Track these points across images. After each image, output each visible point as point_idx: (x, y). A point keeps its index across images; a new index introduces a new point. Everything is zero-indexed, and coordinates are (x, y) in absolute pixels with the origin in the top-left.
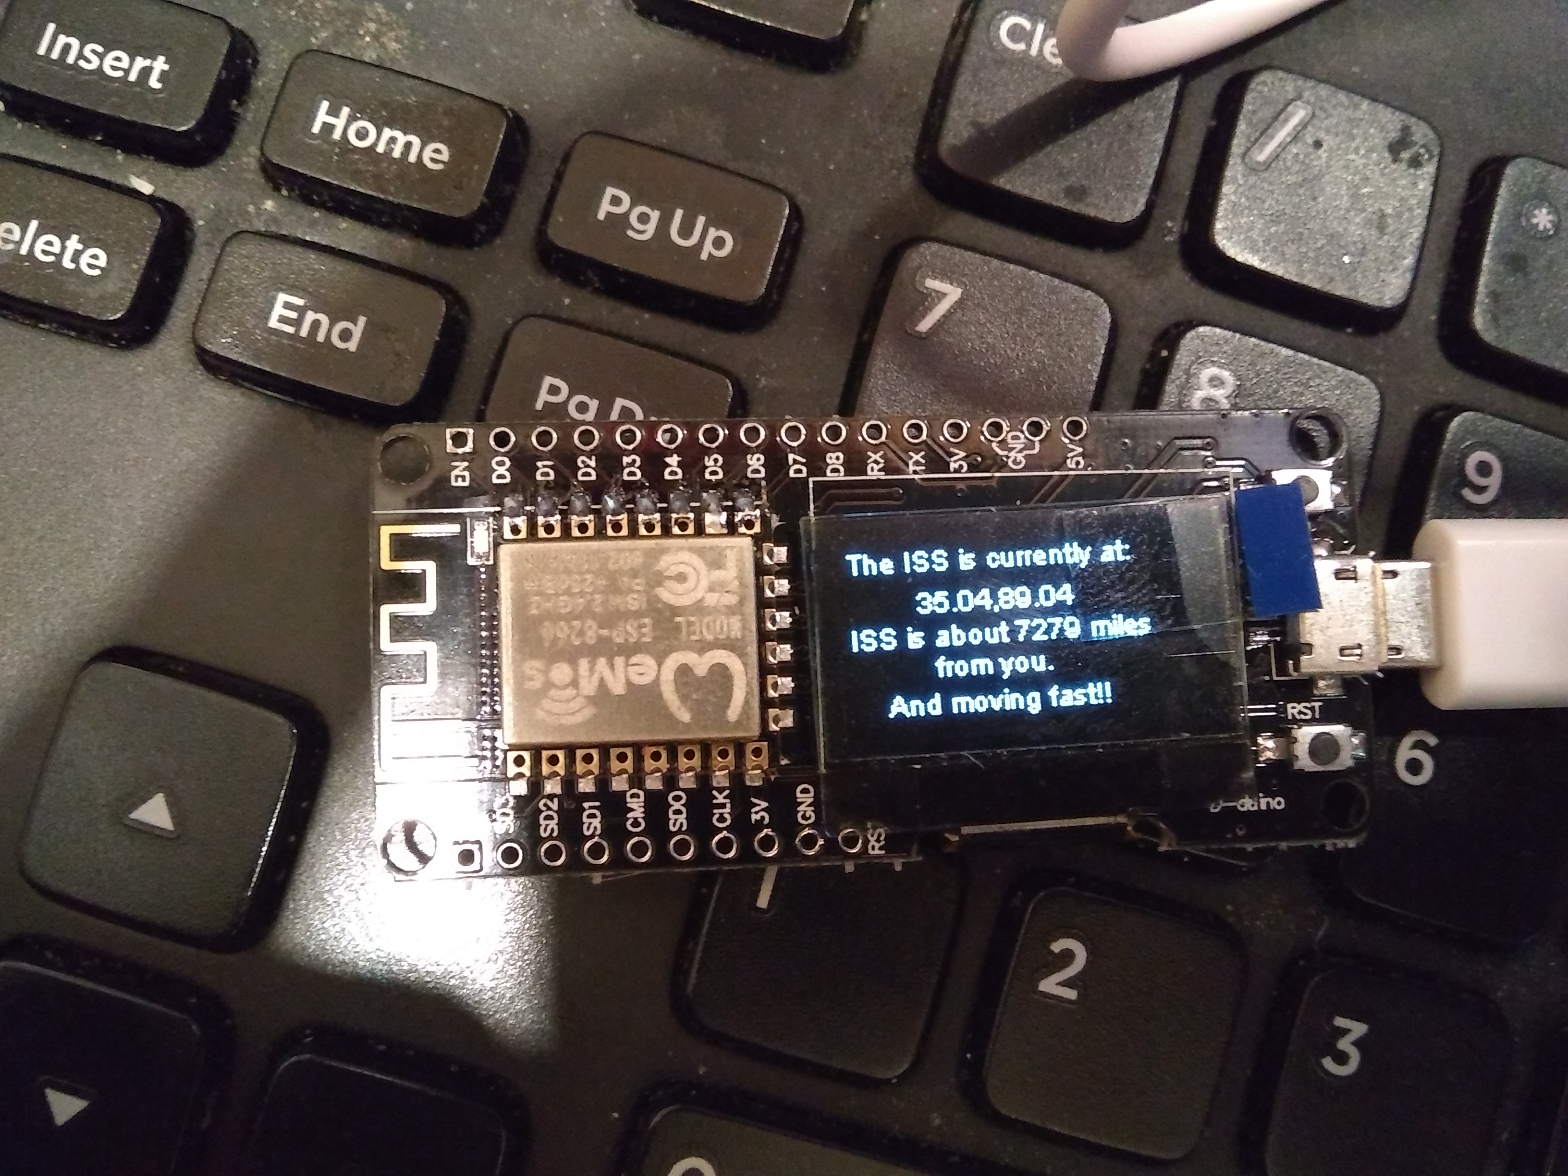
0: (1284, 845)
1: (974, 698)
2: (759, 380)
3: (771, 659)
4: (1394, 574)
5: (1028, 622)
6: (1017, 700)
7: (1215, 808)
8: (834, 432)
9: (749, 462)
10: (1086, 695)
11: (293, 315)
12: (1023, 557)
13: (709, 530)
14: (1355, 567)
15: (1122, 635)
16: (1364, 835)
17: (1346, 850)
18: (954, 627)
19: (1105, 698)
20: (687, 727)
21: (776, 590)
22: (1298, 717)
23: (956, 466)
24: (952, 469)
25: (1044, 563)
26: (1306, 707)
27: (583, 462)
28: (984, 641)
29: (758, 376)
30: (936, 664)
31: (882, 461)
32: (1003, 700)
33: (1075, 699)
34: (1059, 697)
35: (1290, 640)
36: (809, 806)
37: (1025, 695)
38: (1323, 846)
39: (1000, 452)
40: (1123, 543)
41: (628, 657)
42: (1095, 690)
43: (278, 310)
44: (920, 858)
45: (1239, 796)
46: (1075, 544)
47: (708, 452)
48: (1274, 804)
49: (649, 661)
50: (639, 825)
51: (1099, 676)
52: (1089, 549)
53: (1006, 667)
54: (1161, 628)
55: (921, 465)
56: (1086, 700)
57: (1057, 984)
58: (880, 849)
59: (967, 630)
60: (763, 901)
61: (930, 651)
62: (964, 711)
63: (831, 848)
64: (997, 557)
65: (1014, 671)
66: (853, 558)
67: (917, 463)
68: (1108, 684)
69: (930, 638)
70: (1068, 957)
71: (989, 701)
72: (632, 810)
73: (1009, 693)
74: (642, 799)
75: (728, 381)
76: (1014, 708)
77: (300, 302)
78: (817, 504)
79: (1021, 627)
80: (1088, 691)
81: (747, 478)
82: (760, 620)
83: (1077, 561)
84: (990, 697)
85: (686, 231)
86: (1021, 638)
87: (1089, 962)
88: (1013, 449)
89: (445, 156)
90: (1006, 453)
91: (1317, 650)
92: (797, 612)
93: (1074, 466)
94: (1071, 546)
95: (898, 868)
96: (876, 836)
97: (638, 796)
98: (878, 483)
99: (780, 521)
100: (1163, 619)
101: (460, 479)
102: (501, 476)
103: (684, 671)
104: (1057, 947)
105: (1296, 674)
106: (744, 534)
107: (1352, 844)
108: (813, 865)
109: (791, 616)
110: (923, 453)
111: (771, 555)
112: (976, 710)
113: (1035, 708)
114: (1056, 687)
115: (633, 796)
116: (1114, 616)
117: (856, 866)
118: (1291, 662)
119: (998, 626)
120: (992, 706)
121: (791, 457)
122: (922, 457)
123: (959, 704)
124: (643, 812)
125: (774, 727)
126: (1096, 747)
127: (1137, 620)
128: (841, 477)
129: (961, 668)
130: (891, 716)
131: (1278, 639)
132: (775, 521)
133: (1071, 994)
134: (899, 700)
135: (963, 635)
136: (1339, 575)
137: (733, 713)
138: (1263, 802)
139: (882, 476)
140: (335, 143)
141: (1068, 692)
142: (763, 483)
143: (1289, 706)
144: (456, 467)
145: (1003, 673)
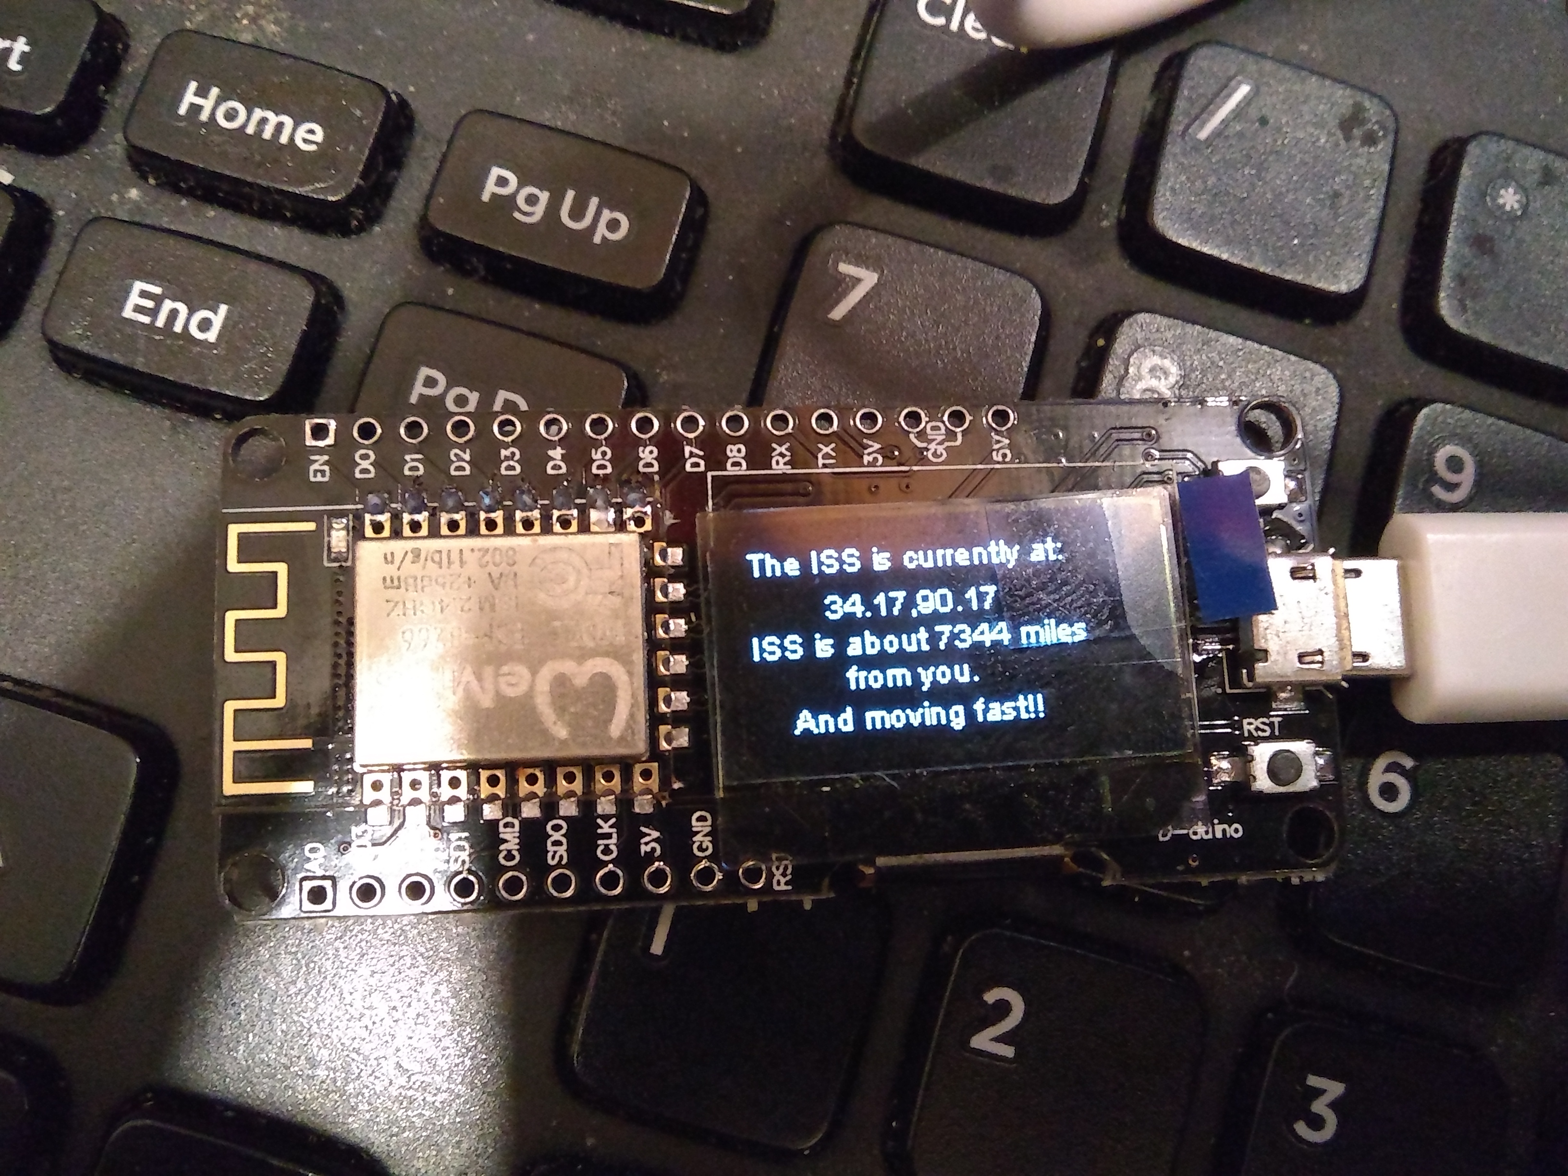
0: (1243, 879)
1: (890, 712)
2: (660, 374)
3: (662, 668)
4: (1357, 573)
5: (950, 627)
6: (938, 714)
7: (1164, 835)
8: (735, 421)
9: (641, 455)
10: (1016, 709)
11: (150, 304)
12: (944, 557)
13: (593, 528)
14: (1313, 565)
15: (1055, 641)
16: (1333, 866)
17: (1313, 884)
18: (867, 633)
19: (1036, 712)
20: (563, 742)
21: (670, 596)
22: (1255, 734)
23: (870, 458)
24: (866, 462)
25: (968, 563)
26: (1263, 723)
27: (456, 455)
28: (901, 650)
29: (658, 371)
30: (848, 675)
31: (788, 454)
32: (923, 715)
33: (1003, 713)
34: (986, 711)
35: (1243, 648)
36: (705, 836)
37: (947, 709)
38: (1288, 880)
39: (920, 445)
40: (1055, 540)
41: (499, 666)
42: (1026, 704)
43: (134, 299)
44: (832, 895)
45: (1192, 823)
46: (1002, 542)
47: (596, 444)
48: (1230, 831)
49: (523, 671)
50: (513, 858)
51: (1029, 688)
52: (1017, 547)
53: (927, 677)
54: (1097, 633)
55: (832, 457)
56: (1015, 714)
57: (992, 1040)
58: (786, 884)
59: (881, 637)
60: (657, 947)
61: (841, 661)
62: (879, 726)
63: (731, 882)
64: (915, 556)
65: (935, 682)
66: (754, 558)
67: (826, 456)
68: (1040, 697)
69: (841, 646)
70: (1003, 1009)
71: (907, 717)
72: (506, 841)
73: (930, 707)
74: (517, 828)
75: (624, 375)
76: (935, 723)
77: (157, 290)
78: (715, 501)
79: (942, 633)
80: (1018, 704)
81: (639, 472)
82: (650, 627)
83: (1004, 561)
84: (908, 711)
85: (577, 213)
86: (942, 646)
87: (1026, 1014)
88: (934, 440)
89: (319, 136)
90: (924, 445)
91: (1272, 657)
92: (693, 619)
93: (1000, 459)
94: (997, 544)
95: (808, 906)
96: (781, 870)
97: (513, 826)
98: (783, 478)
99: (674, 519)
100: (1100, 624)
101: (319, 474)
102: (365, 471)
103: (561, 682)
104: (991, 997)
105: (1250, 684)
106: (634, 532)
107: (1320, 877)
108: (712, 902)
109: (686, 624)
110: (833, 445)
111: (664, 556)
112: (893, 726)
113: (958, 723)
114: (982, 700)
115: (506, 825)
116: (1046, 621)
117: (759, 904)
118: (1244, 671)
119: (917, 632)
120: (911, 721)
121: (687, 449)
122: (832, 450)
123: (873, 719)
124: (518, 844)
125: (664, 746)
126: (1028, 766)
127: (1071, 625)
128: (743, 470)
129: (875, 679)
130: (797, 732)
131: (1231, 647)
132: (669, 519)
133: (1008, 1051)
134: (805, 714)
135: (877, 642)
136: (1296, 573)
137: (616, 729)
138: (1219, 829)
139: (788, 470)
140: (204, 125)
141: (995, 706)
142: (656, 478)
143: (1245, 721)
144: (316, 461)
145: (923, 684)
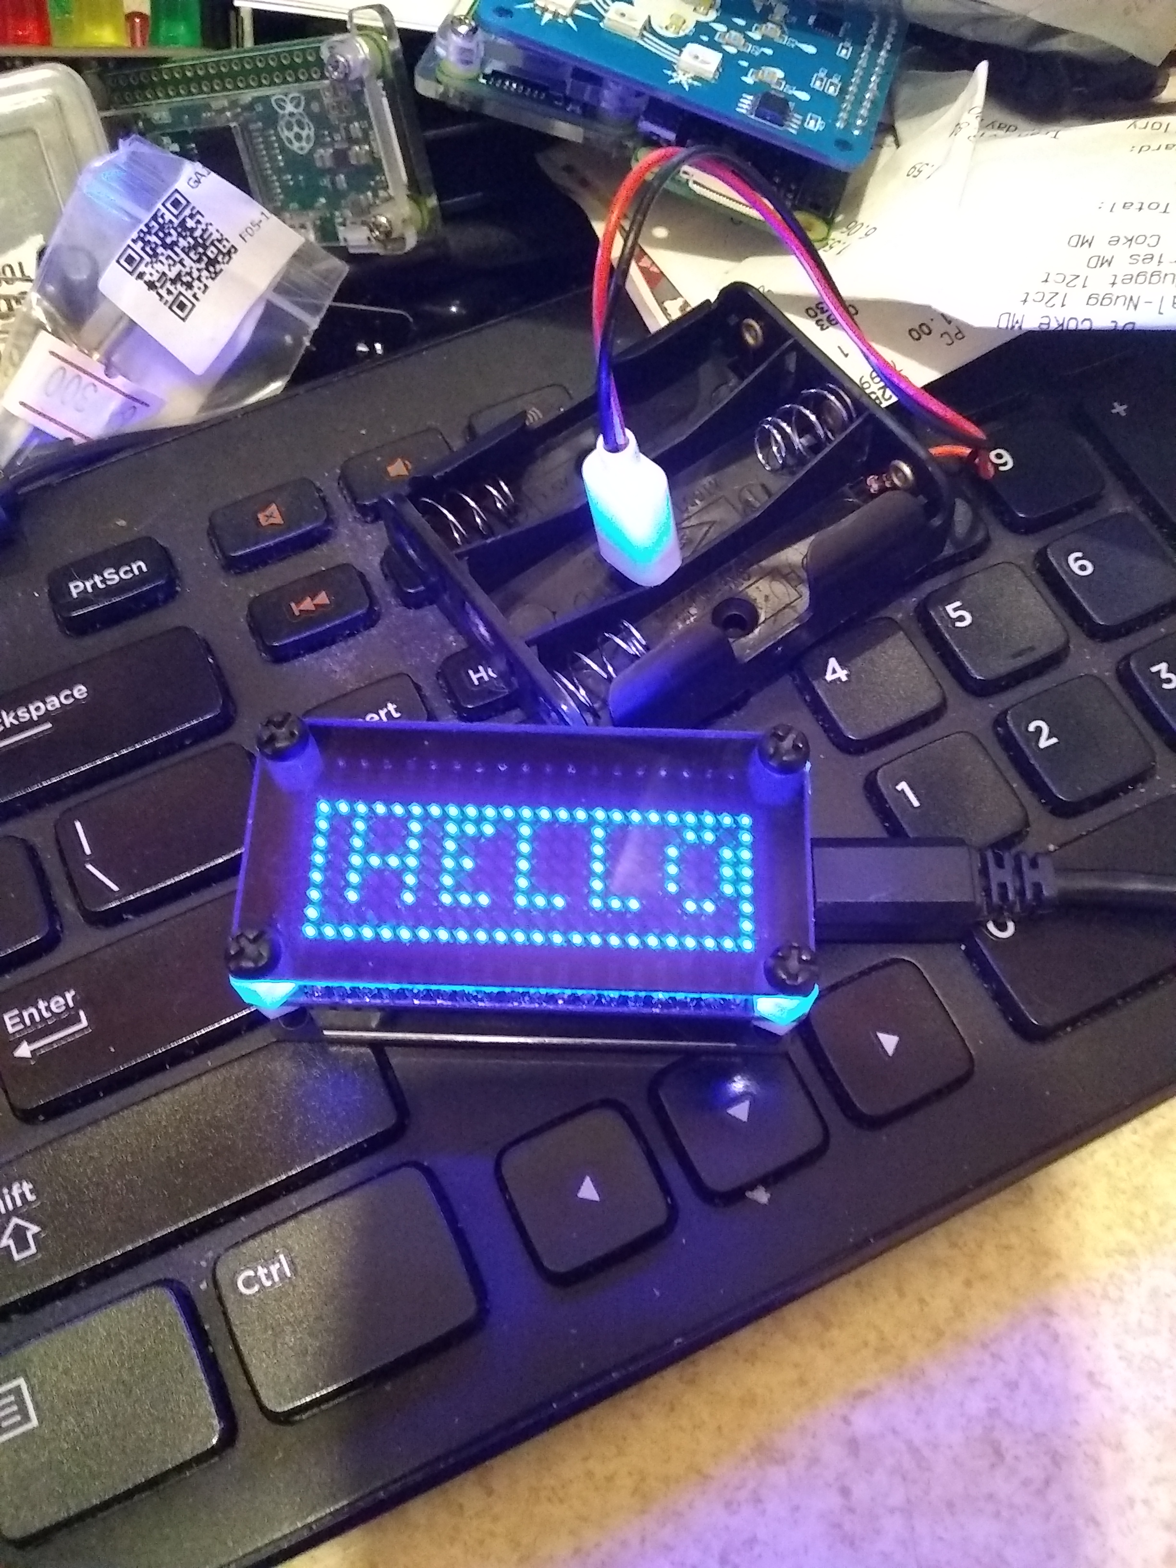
57: (1046, 741)
70: (1039, 730)
87: (1048, 723)
104: (1032, 728)
133: (1054, 740)
140: (489, 682)
